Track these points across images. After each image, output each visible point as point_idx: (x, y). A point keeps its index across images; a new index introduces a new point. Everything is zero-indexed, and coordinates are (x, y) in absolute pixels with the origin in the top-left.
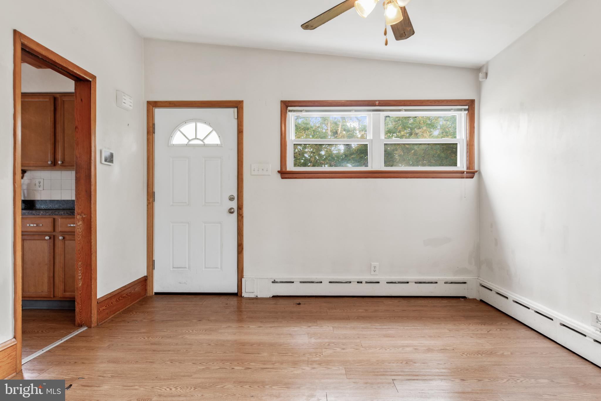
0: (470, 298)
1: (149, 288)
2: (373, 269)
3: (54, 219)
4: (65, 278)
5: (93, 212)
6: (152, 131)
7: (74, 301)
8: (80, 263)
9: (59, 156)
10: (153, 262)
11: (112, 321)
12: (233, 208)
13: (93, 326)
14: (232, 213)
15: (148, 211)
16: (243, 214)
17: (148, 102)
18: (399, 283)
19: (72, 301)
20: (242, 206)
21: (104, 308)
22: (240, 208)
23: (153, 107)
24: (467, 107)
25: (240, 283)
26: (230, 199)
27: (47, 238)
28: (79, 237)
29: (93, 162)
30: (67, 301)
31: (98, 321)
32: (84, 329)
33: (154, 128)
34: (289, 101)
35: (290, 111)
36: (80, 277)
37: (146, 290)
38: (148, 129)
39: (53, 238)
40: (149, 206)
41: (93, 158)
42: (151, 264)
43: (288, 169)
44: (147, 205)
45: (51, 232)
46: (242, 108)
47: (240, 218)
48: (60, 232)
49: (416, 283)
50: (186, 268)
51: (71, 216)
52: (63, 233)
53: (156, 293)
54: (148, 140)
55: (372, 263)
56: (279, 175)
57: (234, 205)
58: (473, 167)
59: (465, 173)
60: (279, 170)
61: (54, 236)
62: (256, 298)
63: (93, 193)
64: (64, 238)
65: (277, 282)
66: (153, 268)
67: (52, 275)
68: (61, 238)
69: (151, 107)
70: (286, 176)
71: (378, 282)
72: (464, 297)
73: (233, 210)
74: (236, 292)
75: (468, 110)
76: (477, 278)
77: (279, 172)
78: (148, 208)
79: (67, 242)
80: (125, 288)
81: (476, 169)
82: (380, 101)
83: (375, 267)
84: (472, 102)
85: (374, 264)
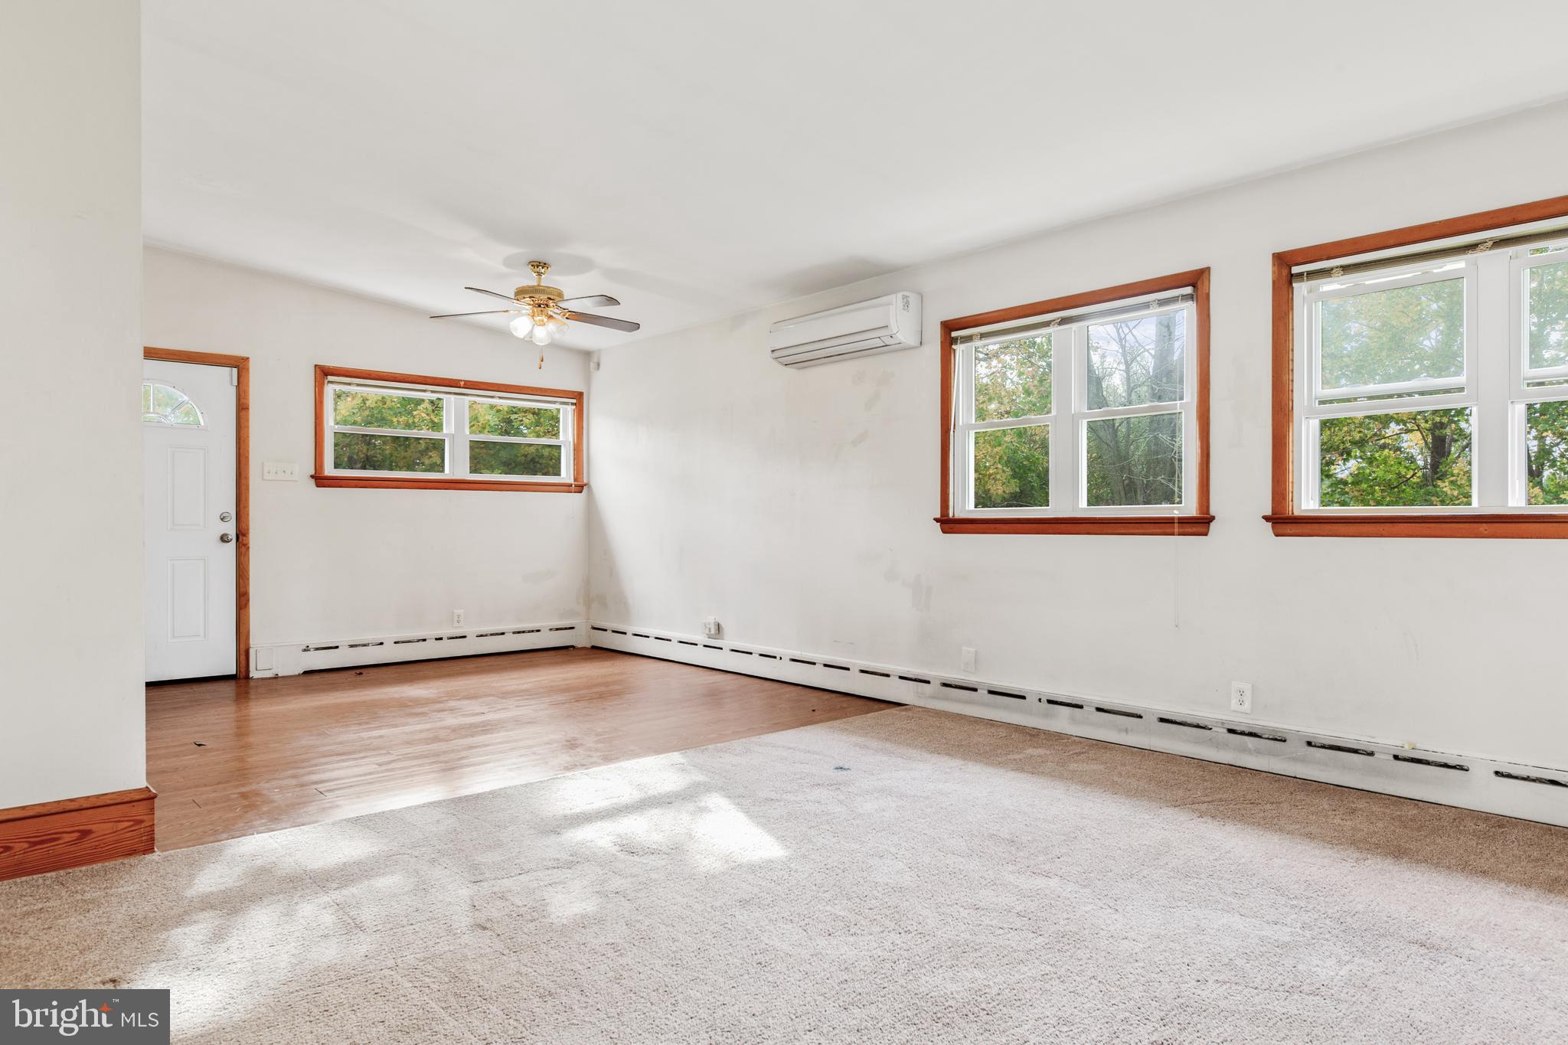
2: (456, 619)
12: (227, 534)
14: (225, 541)
16: (246, 543)
18: (493, 634)
20: (245, 530)
22: (242, 533)
24: (574, 401)
25: (243, 658)
26: (222, 519)
34: (328, 367)
35: (329, 382)
43: (327, 473)
46: (247, 369)
47: (241, 550)
55: (455, 611)
56: (313, 481)
57: (230, 529)
58: (582, 479)
59: (573, 485)
60: (312, 473)
62: (276, 677)
65: (312, 650)
71: (465, 637)
72: (572, 647)
73: (227, 537)
74: (238, 672)
75: (576, 404)
76: (586, 618)
77: (312, 477)
81: (585, 481)
82: (466, 382)
83: (459, 616)
84: (581, 394)
85: (457, 611)
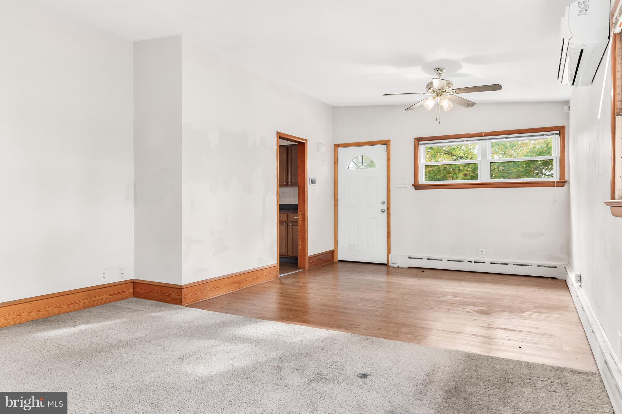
0: (560, 279)
1: (335, 257)
2: (480, 253)
3: (288, 214)
4: (293, 246)
5: (306, 210)
6: (337, 162)
7: (297, 259)
8: (300, 236)
9: (289, 180)
10: (338, 241)
11: (315, 269)
12: (384, 209)
13: (306, 269)
14: (384, 212)
15: (334, 210)
16: (390, 213)
17: (335, 145)
18: (501, 264)
19: (296, 258)
20: (390, 207)
21: (311, 261)
22: (388, 209)
23: (337, 147)
24: (558, 132)
25: (388, 257)
26: (382, 203)
27: (285, 224)
28: (300, 223)
29: (306, 184)
30: (294, 258)
31: (309, 267)
32: (303, 270)
33: (338, 160)
34: (420, 138)
35: (421, 144)
36: (300, 244)
37: (333, 258)
38: (334, 161)
39: (287, 224)
40: (335, 207)
41: (306, 182)
42: (336, 243)
43: (420, 183)
44: (334, 207)
45: (286, 221)
46: (390, 145)
47: (388, 215)
48: (291, 221)
49: (514, 265)
50: (356, 246)
51: (295, 213)
52: (292, 221)
53: (339, 261)
54: (334, 167)
55: (480, 249)
56: (413, 188)
57: (385, 207)
58: (564, 179)
59: (555, 183)
60: (413, 184)
61: (288, 223)
62: (398, 267)
63: (306, 201)
64: (292, 224)
65: (412, 258)
66: (338, 245)
67: (287, 244)
68: (291, 224)
69: (336, 147)
70: (418, 188)
71: (484, 263)
72: (555, 278)
73: (383, 210)
74: (386, 263)
75: (559, 134)
76: (567, 264)
77: (413, 185)
78: (334, 209)
79: (293, 226)
80: (321, 254)
81: (566, 179)
82: (485, 133)
83: (482, 252)
84: (563, 128)
85: (481, 249)
